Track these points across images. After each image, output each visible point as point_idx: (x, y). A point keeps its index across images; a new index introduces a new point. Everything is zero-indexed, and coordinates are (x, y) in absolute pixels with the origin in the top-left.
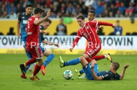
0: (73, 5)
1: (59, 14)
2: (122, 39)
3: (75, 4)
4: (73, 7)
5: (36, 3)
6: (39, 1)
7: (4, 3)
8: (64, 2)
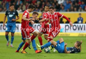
0: (50, 3)
1: (41, 9)
2: (83, 26)
3: (51, 2)
4: (50, 5)
5: (25, 2)
6: (28, 1)
7: (4, 2)
8: (44, 1)
